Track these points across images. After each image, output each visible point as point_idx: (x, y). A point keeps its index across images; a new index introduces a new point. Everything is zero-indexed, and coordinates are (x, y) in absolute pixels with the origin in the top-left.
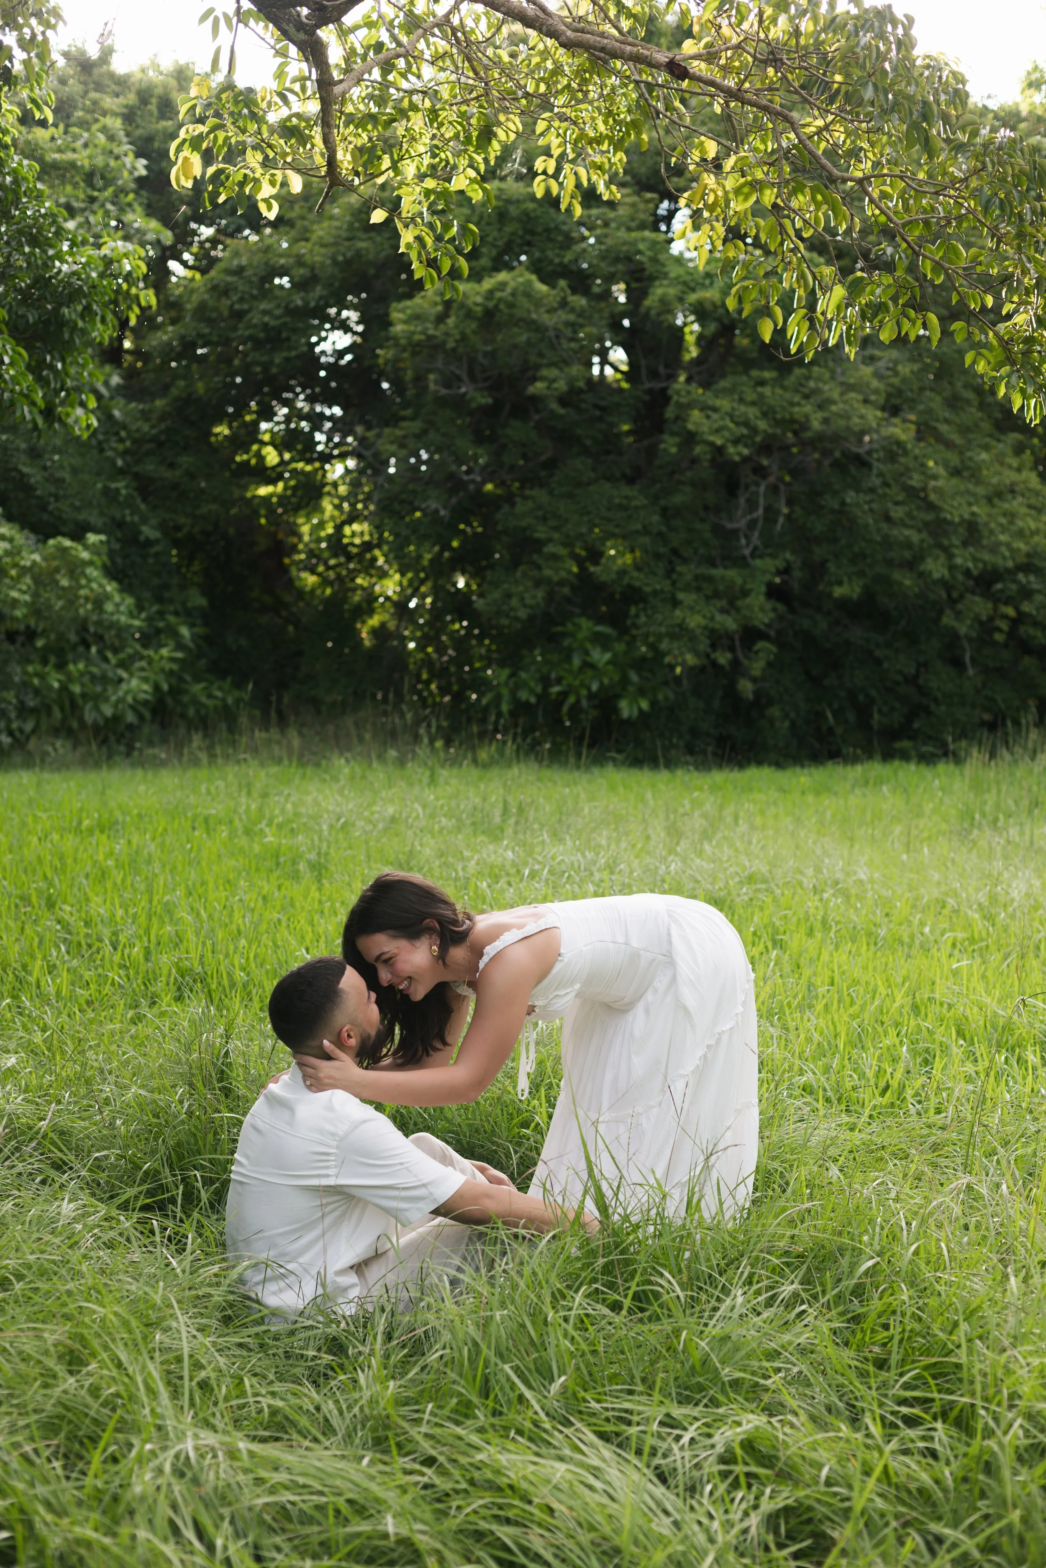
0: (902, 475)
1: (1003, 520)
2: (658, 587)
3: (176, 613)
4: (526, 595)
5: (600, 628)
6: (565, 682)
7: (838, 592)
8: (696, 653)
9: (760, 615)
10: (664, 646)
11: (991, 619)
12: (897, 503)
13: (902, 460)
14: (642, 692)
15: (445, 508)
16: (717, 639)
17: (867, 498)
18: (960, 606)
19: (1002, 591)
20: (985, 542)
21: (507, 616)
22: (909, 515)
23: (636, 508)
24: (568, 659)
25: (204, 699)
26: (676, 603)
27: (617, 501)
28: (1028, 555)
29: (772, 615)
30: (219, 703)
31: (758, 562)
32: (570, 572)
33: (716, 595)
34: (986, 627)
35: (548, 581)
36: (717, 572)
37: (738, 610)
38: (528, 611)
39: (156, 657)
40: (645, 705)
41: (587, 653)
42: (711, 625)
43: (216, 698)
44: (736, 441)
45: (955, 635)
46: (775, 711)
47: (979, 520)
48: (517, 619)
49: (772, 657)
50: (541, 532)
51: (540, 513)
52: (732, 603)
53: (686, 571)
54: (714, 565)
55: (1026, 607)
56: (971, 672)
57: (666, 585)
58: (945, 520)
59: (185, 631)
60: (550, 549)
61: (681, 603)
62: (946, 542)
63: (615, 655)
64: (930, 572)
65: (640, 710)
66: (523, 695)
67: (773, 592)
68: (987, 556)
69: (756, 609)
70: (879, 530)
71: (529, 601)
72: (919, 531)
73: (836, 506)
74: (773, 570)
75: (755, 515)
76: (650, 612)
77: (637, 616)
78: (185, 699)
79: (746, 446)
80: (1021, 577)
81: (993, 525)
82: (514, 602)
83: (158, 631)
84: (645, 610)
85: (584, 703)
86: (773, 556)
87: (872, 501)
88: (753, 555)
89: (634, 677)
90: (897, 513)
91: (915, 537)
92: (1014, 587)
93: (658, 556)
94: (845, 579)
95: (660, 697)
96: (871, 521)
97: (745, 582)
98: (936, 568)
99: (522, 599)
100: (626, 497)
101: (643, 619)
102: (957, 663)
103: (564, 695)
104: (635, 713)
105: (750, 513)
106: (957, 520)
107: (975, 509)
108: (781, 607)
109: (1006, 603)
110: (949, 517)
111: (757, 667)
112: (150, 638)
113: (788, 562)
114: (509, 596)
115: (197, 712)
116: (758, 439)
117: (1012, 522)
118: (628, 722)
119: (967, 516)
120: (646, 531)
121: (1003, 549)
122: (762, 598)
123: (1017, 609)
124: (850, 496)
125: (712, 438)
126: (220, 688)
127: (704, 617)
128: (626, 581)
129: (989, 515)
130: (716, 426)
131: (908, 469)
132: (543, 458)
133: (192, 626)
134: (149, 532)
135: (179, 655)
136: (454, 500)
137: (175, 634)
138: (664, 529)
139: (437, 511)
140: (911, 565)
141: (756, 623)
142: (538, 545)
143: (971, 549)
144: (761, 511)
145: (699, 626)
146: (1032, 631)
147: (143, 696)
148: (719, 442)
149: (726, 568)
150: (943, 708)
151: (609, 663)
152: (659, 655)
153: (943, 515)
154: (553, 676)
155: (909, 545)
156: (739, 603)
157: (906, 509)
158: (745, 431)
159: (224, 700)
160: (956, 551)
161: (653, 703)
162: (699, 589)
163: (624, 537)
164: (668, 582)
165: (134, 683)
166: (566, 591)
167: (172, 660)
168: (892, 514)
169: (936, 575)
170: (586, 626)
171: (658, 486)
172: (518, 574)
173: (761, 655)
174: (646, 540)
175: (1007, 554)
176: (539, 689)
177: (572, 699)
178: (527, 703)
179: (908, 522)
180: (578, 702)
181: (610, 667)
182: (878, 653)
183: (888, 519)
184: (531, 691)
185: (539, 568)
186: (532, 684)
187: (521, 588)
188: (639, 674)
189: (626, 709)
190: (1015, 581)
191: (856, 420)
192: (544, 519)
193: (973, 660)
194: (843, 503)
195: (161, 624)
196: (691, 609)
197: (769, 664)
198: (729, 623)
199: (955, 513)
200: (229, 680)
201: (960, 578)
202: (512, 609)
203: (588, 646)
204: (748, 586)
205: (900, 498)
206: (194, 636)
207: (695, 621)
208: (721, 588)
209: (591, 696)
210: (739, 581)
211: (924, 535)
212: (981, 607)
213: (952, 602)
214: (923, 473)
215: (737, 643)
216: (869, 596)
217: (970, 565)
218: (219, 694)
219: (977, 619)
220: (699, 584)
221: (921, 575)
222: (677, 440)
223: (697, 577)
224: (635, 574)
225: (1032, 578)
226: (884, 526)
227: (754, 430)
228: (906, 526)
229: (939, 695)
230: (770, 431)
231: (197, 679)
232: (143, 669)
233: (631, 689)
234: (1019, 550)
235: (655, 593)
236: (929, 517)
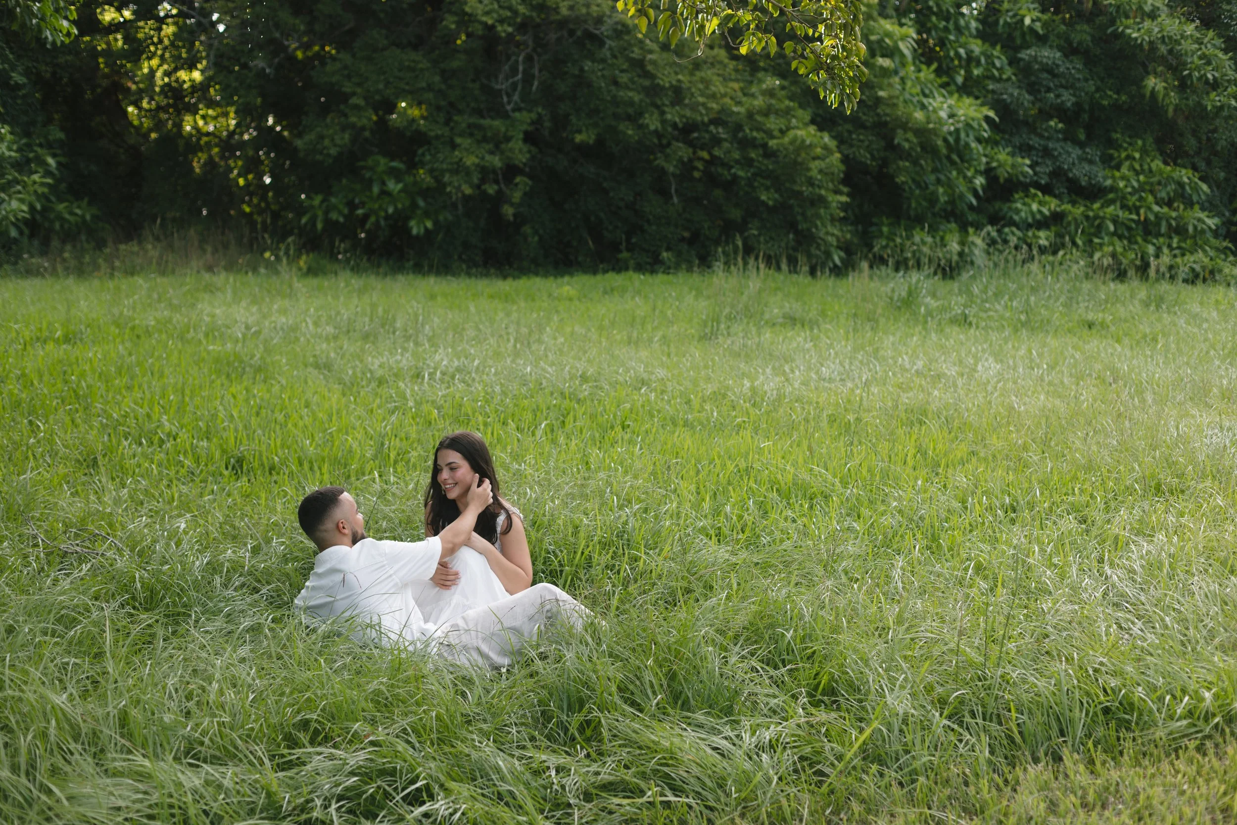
0: (625, 49)
1: (701, 86)
2: (439, 132)
3: (41, 145)
4: (336, 137)
5: (394, 164)
6: (367, 206)
7: (578, 138)
8: (472, 186)
9: (520, 156)
10: (447, 178)
11: (691, 161)
12: (622, 71)
13: (626, 38)
14: (427, 214)
15: (270, 67)
16: (486, 173)
17: (601, 67)
18: (668, 151)
19: (697, 138)
20: (687, 101)
21: (321, 153)
22: (631, 80)
23: (422, 70)
24: (369, 188)
25: (67, 216)
26: (454, 146)
27: (407, 64)
28: (719, 112)
29: (528, 156)
30: (79, 219)
31: (517, 115)
32: (370, 119)
33: (485, 139)
34: (687, 167)
35: (353, 126)
36: (487, 122)
37: (502, 153)
38: (338, 149)
39: (29, 182)
40: (429, 224)
41: (384, 183)
42: (482, 163)
43: (76, 215)
44: (501, 21)
45: (663, 171)
46: (527, 229)
47: (684, 86)
48: (329, 155)
49: (528, 188)
50: (347, 88)
51: (346, 72)
52: (497, 146)
53: (463, 120)
54: (483, 117)
55: (717, 152)
56: (675, 200)
57: (446, 131)
58: (658, 84)
59: (51, 161)
60: (354, 100)
61: (459, 145)
62: (659, 102)
63: (406, 186)
64: (648, 125)
65: (426, 229)
66: (334, 216)
67: (529, 138)
68: (688, 113)
69: (517, 151)
70: (609, 91)
71: (338, 142)
72: (639, 93)
73: (577, 72)
74: (529, 121)
75: (516, 79)
76: (433, 152)
77: (423, 155)
78: (52, 216)
79: (509, 25)
80: (712, 128)
81: (693, 90)
82: (327, 142)
83: (28, 161)
84: (429, 150)
85: (382, 223)
86: (530, 111)
87: (603, 69)
88: (514, 110)
89: (421, 203)
90: (624, 78)
91: (637, 98)
92: (707, 136)
93: (439, 108)
94: (584, 129)
95: (441, 218)
96: (603, 85)
97: (507, 130)
98: (652, 122)
99: (333, 140)
100: (414, 61)
101: (428, 157)
102: (664, 193)
103: (366, 217)
104: (422, 231)
105: (513, 77)
106: (667, 85)
107: (680, 77)
108: (533, 149)
109: (702, 149)
110: (661, 83)
111: (517, 196)
112: (22, 166)
113: (539, 114)
114: (322, 137)
115: (62, 226)
116: (519, 20)
117: (707, 88)
118: (417, 237)
119: (674, 83)
120: (430, 88)
121: (701, 108)
122: (520, 142)
123: (710, 154)
124: (588, 65)
125: (484, 19)
126: (79, 207)
127: (477, 157)
128: (414, 127)
129: (690, 82)
130: (487, 9)
131: (630, 45)
132: (347, 28)
133: (54, 156)
134: (17, 78)
135: (49, 180)
136: (276, 60)
137: (43, 163)
138: (443, 87)
139: (264, 69)
140: (634, 118)
141: (517, 162)
142: (345, 98)
143: (677, 108)
144: (520, 76)
145: (474, 164)
146: (720, 170)
147: (21, 215)
148: (490, 22)
149: (492, 118)
150: (654, 227)
151: (400, 191)
152: (441, 186)
153: (657, 81)
154: (357, 201)
155: (631, 103)
156: (503, 146)
157: (629, 75)
158: (509, 14)
159: (83, 217)
160: (666, 109)
161: (436, 223)
162: (471, 135)
163: (411, 92)
164: (447, 129)
165: (15, 204)
166: (367, 134)
167: (43, 184)
168: (620, 80)
169: (652, 127)
170: (383, 162)
171: (437, 52)
172: (328, 120)
173: (520, 186)
174: (430, 95)
175: (704, 112)
176: (346, 211)
177: (373, 219)
178: (337, 222)
179: (630, 85)
180: (377, 221)
181: (403, 195)
182: (605, 185)
183: (616, 83)
184: (340, 213)
185: (346, 116)
186: (341, 207)
187: (331, 131)
188: (425, 200)
189: (416, 228)
190: (707, 131)
191: (595, 8)
192: (349, 77)
193: (676, 191)
194: (582, 70)
195: (31, 155)
196: (467, 150)
197: (525, 194)
198: (496, 161)
199: (666, 80)
200: (86, 200)
201: (670, 129)
202: (325, 148)
203: (386, 178)
204: (510, 134)
205: (625, 67)
206: (59, 164)
207: (470, 160)
208: (489, 134)
209: (387, 217)
210: (503, 129)
211: (642, 96)
212: (683, 151)
213: (663, 147)
214: (642, 48)
215: (500, 177)
216: (600, 142)
217: (677, 120)
218: (78, 211)
219: (680, 160)
220: (471, 131)
221: (641, 127)
222: (455, 18)
223: (469, 126)
224: (422, 122)
225: (720, 130)
226: (613, 88)
227: (516, 13)
228: (631, 90)
229: (651, 217)
230: (528, 13)
231: (61, 200)
232: (19, 192)
233: (419, 212)
234: (712, 109)
235: (437, 137)
236: (647, 83)
